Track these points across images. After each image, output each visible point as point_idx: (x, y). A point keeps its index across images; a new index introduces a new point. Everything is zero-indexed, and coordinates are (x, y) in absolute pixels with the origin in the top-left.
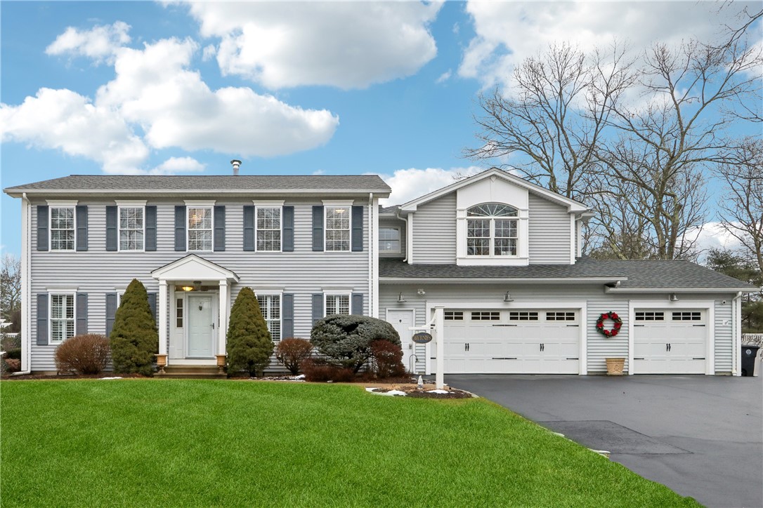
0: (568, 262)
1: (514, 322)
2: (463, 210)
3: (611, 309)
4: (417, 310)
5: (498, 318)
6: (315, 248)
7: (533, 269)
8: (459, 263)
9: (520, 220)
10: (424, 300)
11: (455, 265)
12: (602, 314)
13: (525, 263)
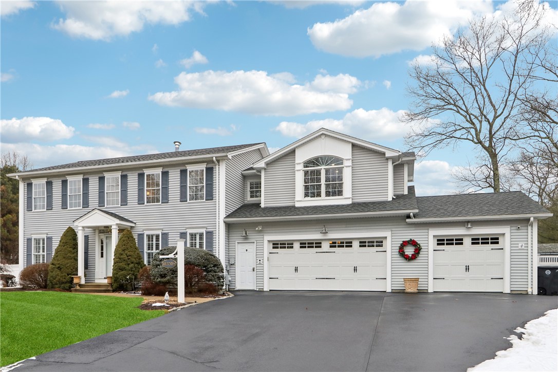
0: (386, 199)
1: (333, 249)
2: (300, 164)
3: (411, 237)
4: (258, 242)
5: (320, 247)
6: (182, 200)
7: (355, 206)
8: (297, 205)
9: (345, 168)
10: (262, 234)
11: (294, 207)
12: (403, 242)
13: (349, 202)
